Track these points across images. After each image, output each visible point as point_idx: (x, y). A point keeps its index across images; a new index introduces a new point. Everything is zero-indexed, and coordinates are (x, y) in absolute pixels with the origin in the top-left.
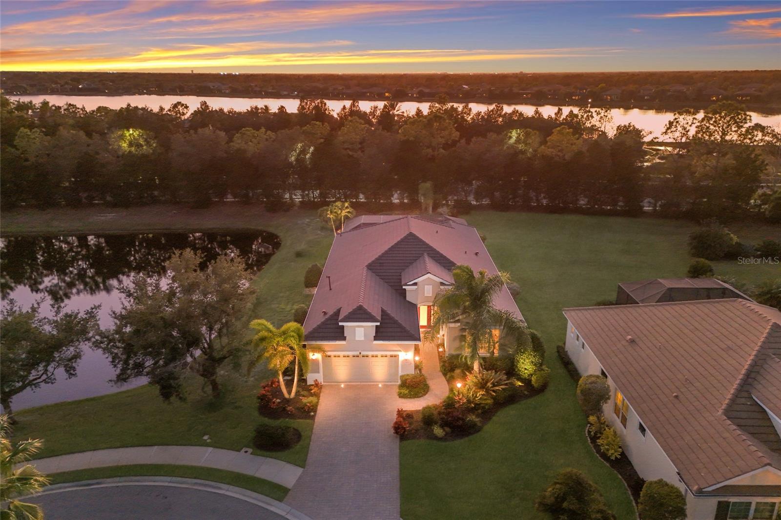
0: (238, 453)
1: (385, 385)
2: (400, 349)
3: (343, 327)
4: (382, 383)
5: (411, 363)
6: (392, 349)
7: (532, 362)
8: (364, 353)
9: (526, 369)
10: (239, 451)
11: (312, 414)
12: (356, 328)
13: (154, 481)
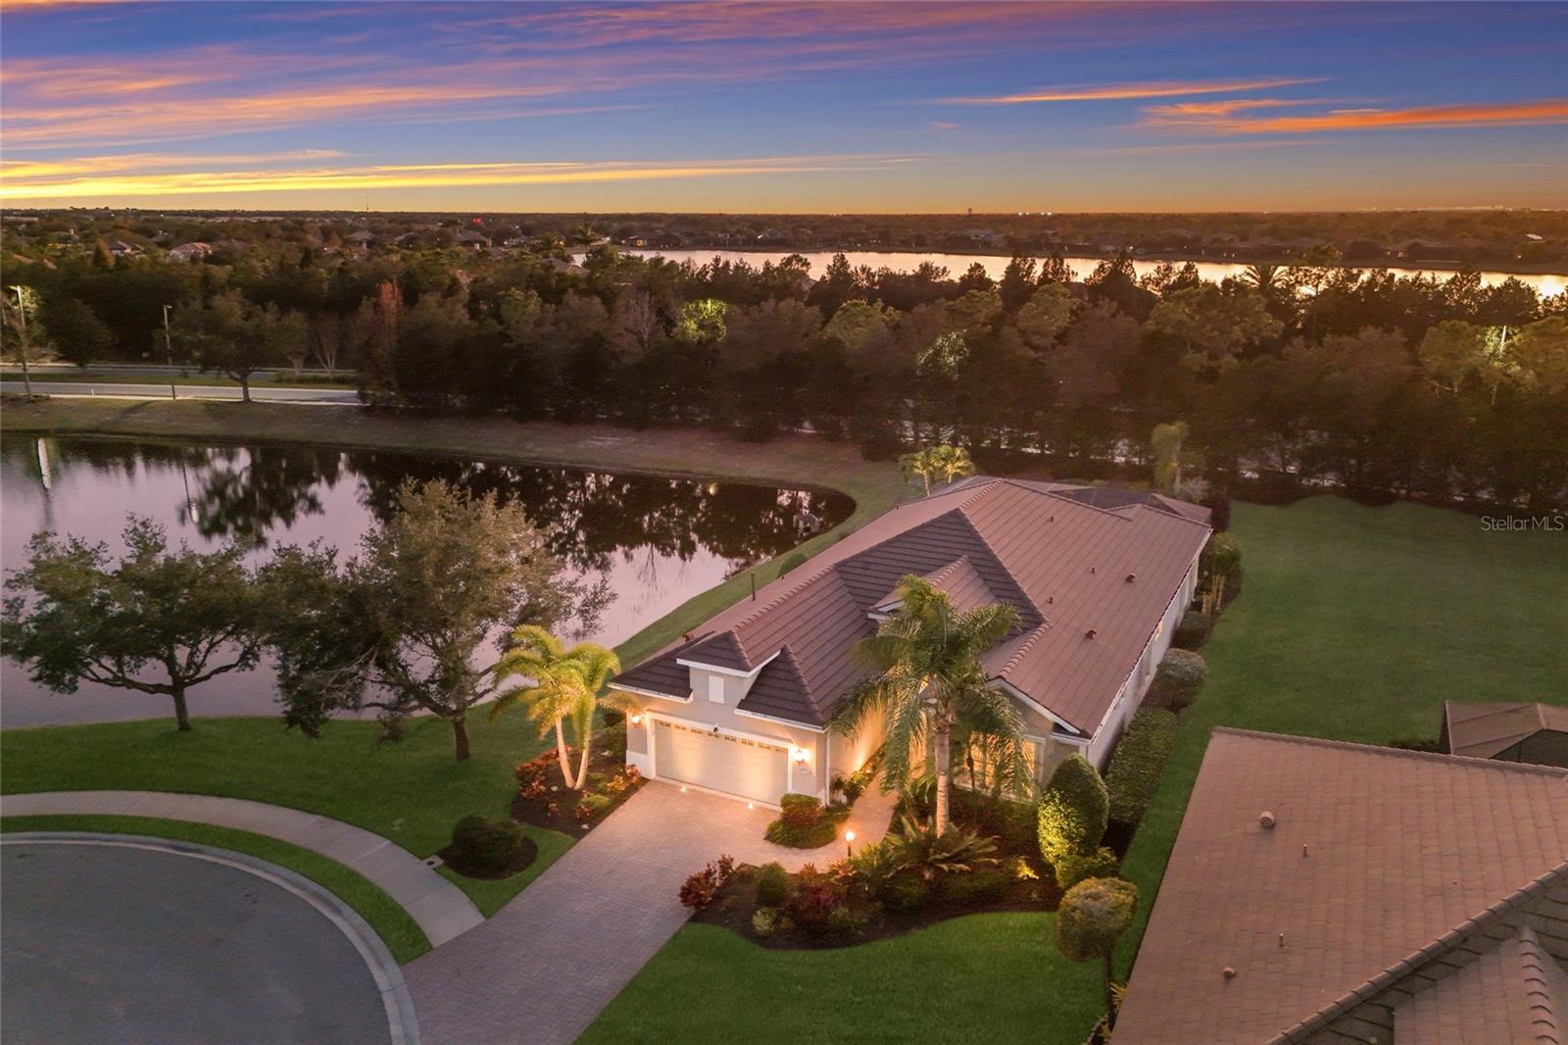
0: (418, 860)
1: (760, 808)
2: (788, 736)
3: (686, 669)
4: (756, 802)
5: (811, 773)
6: (775, 734)
7: (1062, 828)
8: (723, 731)
9: (1050, 844)
10: (422, 858)
11: (585, 826)
12: (711, 678)
13: (267, 872)
